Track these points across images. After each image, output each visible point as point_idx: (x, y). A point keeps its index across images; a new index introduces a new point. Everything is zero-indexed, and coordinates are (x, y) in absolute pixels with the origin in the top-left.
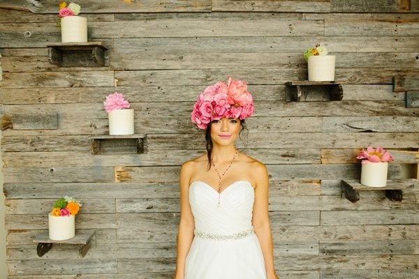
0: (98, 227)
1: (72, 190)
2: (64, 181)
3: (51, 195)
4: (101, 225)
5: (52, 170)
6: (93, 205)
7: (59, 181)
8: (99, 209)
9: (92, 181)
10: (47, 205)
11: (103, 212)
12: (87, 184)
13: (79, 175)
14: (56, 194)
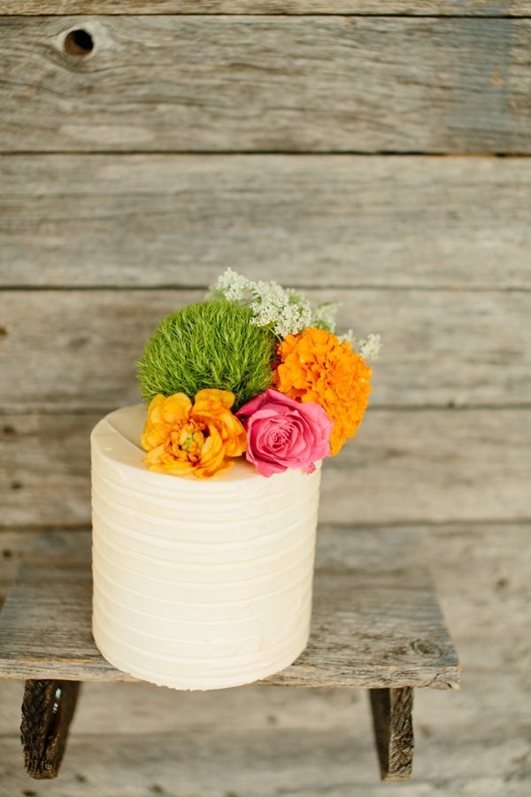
0: (441, 506)
1: (255, 216)
2: (181, 138)
3: (78, 255)
4: (469, 496)
5: (82, 41)
6: (418, 338)
7: (142, 137)
8: (466, 372)
9: (421, 137)
10: (37, 344)
11: (489, 394)
12: (382, 165)
13: (315, 86)
14: (120, 251)
